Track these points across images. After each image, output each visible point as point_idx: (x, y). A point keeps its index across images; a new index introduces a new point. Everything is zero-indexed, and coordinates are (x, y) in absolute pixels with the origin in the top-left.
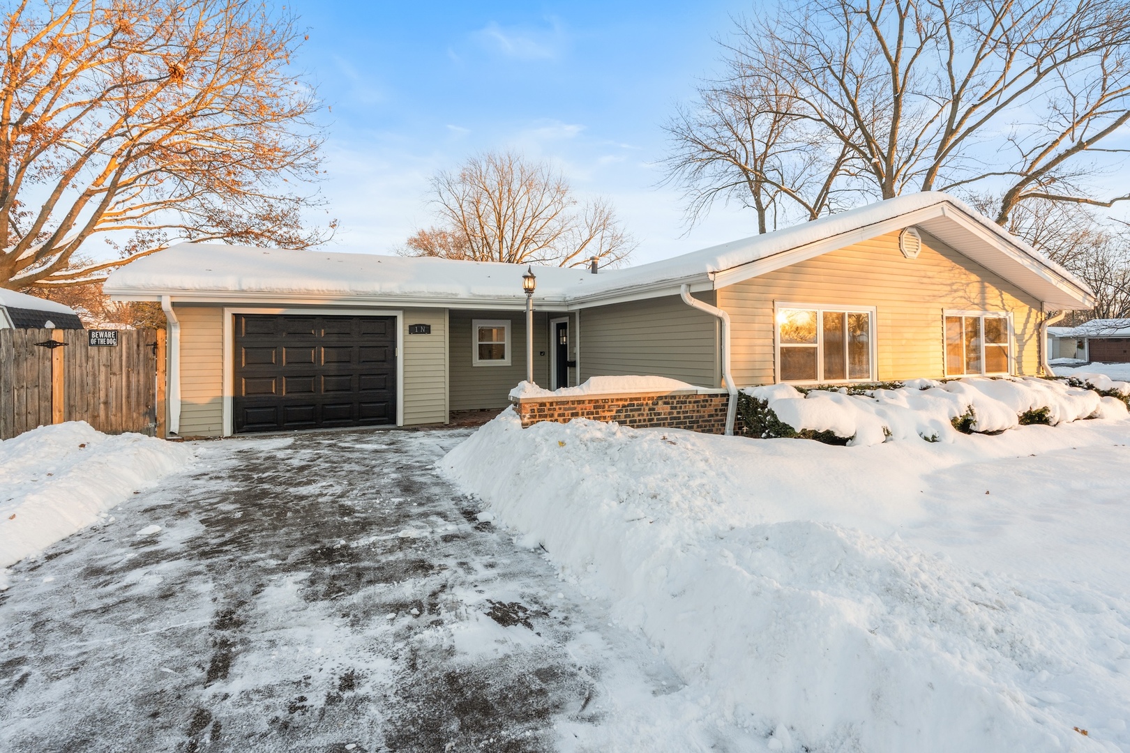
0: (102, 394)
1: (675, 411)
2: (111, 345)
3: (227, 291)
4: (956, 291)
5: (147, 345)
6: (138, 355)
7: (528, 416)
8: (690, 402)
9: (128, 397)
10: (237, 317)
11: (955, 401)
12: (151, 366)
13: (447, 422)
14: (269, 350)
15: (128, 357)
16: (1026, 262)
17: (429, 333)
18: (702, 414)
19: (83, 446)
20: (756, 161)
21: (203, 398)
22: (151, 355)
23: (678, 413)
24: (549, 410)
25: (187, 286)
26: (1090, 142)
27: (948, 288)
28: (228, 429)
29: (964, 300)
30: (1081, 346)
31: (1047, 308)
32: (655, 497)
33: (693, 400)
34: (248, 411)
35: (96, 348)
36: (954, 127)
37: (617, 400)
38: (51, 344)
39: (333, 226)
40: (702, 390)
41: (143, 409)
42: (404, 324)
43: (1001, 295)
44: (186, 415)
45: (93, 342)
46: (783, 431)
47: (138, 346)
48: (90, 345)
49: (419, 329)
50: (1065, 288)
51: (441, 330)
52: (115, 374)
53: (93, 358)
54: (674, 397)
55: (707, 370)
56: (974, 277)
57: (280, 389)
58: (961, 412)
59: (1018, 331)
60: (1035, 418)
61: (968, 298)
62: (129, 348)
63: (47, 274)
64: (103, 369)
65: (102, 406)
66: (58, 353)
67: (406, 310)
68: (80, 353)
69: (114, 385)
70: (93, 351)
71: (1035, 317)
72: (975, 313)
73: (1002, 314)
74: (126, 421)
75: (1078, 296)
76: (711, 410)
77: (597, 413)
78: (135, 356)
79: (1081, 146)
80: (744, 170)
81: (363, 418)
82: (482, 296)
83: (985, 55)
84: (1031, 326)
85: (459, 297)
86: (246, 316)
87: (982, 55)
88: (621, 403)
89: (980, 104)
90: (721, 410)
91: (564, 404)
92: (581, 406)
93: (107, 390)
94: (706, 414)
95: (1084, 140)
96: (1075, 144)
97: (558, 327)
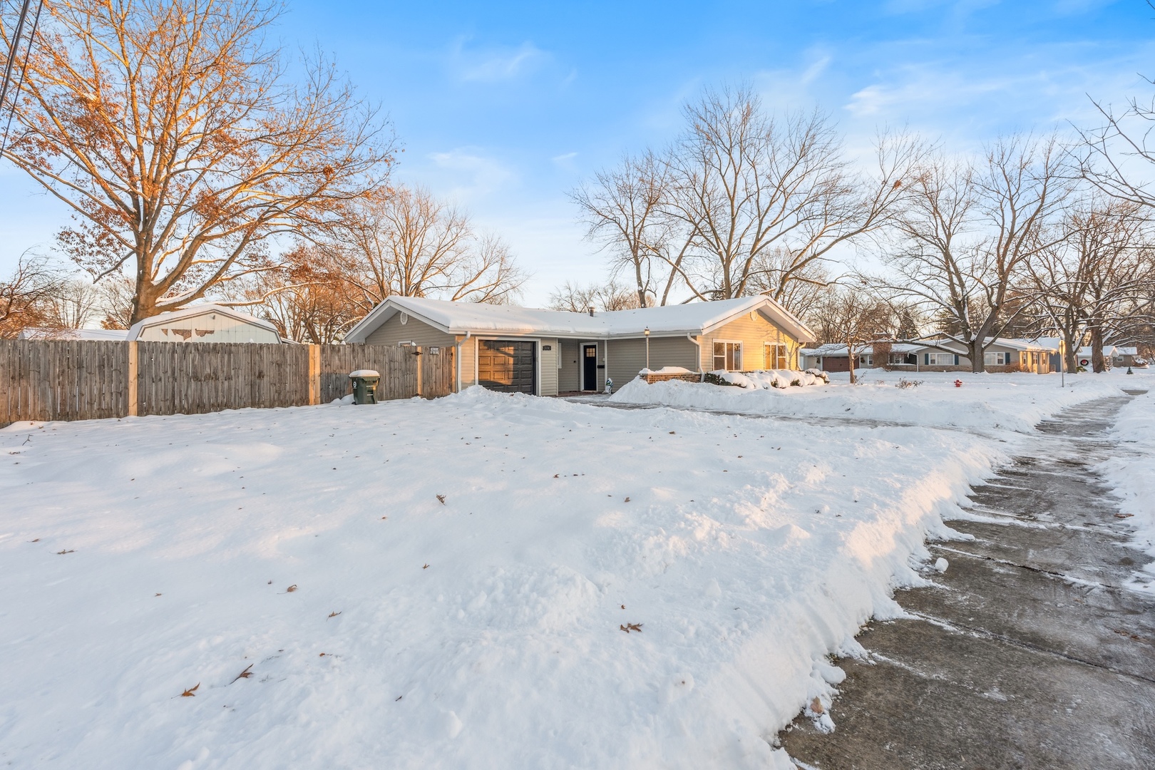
0: (434, 378)
2: (437, 355)
4: (768, 334)
5: (449, 355)
6: (446, 359)
7: (649, 380)
8: (691, 376)
9: (443, 379)
10: (480, 341)
11: (772, 377)
12: (450, 363)
13: (557, 394)
15: (443, 360)
16: (792, 322)
17: (551, 349)
20: (634, 228)
21: (468, 380)
23: (686, 378)
24: (654, 378)
26: (818, 254)
27: (766, 333)
30: (818, 362)
31: (800, 341)
36: (760, 237)
38: (417, 354)
40: (694, 373)
41: (447, 385)
42: (542, 346)
43: (783, 336)
46: (728, 384)
47: (446, 355)
48: (430, 354)
49: (547, 348)
50: (806, 333)
51: (555, 347)
52: (438, 368)
53: (431, 360)
54: (686, 374)
55: (693, 364)
56: (775, 328)
57: (491, 377)
58: (773, 380)
59: (789, 351)
60: (795, 383)
61: (772, 337)
62: (443, 356)
64: (434, 366)
66: (419, 358)
67: (542, 339)
68: (427, 357)
70: (431, 357)
71: (796, 345)
72: (775, 343)
73: (784, 344)
75: (810, 337)
79: (816, 256)
80: (625, 233)
84: (794, 349)
86: (482, 340)
88: (672, 376)
89: (772, 226)
91: (658, 376)
92: (662, 377)
96: (813, 254)
97: (586, 347)
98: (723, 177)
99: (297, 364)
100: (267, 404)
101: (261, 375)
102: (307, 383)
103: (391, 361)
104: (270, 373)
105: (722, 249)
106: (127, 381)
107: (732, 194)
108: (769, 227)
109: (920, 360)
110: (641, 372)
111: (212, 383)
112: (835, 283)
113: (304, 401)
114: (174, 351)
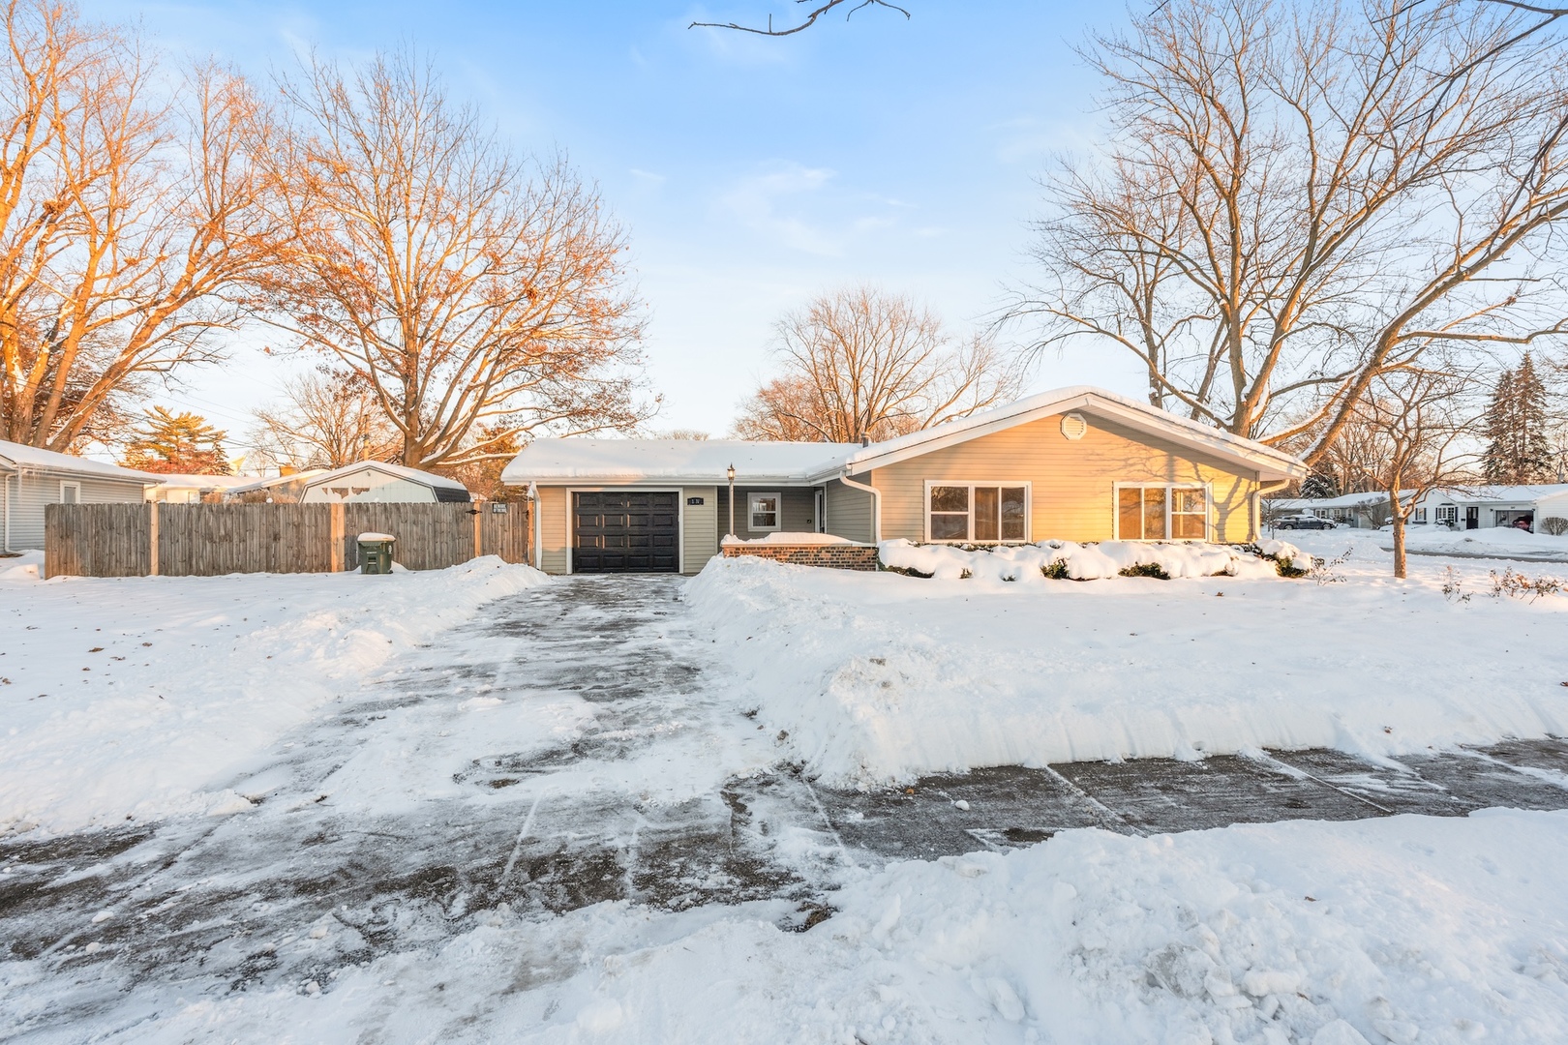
1: (835, 557)
2: (504, 513)
3: (567, 477)
4: (1132, 465)
5: (523, 513)
6: (518, 519)
7: (728, 555)
8: (846, 552)
9: (513, 543)
10: (574, 494)
12: (525, 524)
14: (594, 517)
15: (513, 520)
17: (703, 503)
18: (857, 560)
21: (555, 548)
22: (525, 519)
23: (838, 558)
24: (742, 552)
25: (545, 475)
27: (1123, 463)
28: (569, 569)
29: (1142, 473)
33: (848, 550)
34: (581, 557)
38: (474, 512)
40: (857, 544)
41: (521, 554)
42: (685, 498)
43: (1196, 467)
44: (545, 558)
45: (495, 510)
47: (518, 513)
48: (493, 512)
49: (695, 501)
51: (711, 501)
53: (495, 520)
54: (833, 548)
57: (601, 543)
59: (1221, 501)
60: (1145, 572)
62: (513, 515)
63: (444, 457)
66: (477, 517)
67: (685, 487)
68: (488, 517)
69: (506, 536)
70: (495, 516)
71: (1246, 486)
72: (1160, 484)
76: (865, 558)
77: (775, 555)
84: (1240, 495)
86: (579, 493)
90: (873, 558)
91: (752, 549)
92: (764, 551)
94: (860, 561)
99: (316, 526)
100: (283, 568)
101: (276, 538)
102: (329, 547)
103: (435, 522)
104: (288, 535)
106: (149, 542)
111: (226, 545)
113: (326, 567)
114: (190, 513)
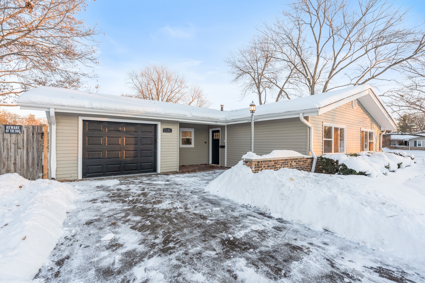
0: (13, 159)
1: (297, 165)
2: (18, 133)
3: (84, 108)
5: (38, 134)
6: (33, 138)
7: (254, 167)
8: (301, 161)
9: (27, 160)
10: (84, 122)
12: (40, 145)
13: (178, 171)
14: (100, 138)
15: (27, 140)
17: (171, 132)
18: (305, 166)
19: (21, 187)
22: (40, 139)
23: (298, 165)
24: (261, 164)
25: (64, 104)
26: (376, 76)
28: (80, 177)
32: (383, 204)
33: (302, 160)
34: (89, 167)
35: (9, 135)
36: (334, 68)
37: (281, 160)
39: (97, 88)
41: (35, 167)
42: (161, 128)
44: (59, 169)
45: (7, 131)
47: (33, 134)
48: (5, 133)
49: (167, 130)
51: (176, 130)
52: (20, 148)
53: (7, 140)
54: (297, 159)
56: (368, 117)
61: (366, 124)
62: (28, 135)
64: (13, 146)
65: (12, 165)
69: (19, 154)
70: (7, 136)
73: (373, 131)
74: (26, 173)
76: (307, 164)
77: (275, 166)
78: (31, 139)
79: (373, 77)
81: (142, 169)
82: (196, 117)
83: (346, 44)
84: (378, 135)
85: (187, 117)
86: (89, 121)
87: (345, 43)
88: (282, 161)
89: (343, 61)
90: (310, 164)
91: (265, 162)
92: (270, 163)
93: (15, 157)
94: (306, 166)
95: (374, 76)
96: (371, 76)
97: (213, 132)
98: (312, 28)
105: (309, 77)
107: (318, 40)
108: (341, 61)
109: (411, 144)
110: (245, 157)
112: (383, 96)
